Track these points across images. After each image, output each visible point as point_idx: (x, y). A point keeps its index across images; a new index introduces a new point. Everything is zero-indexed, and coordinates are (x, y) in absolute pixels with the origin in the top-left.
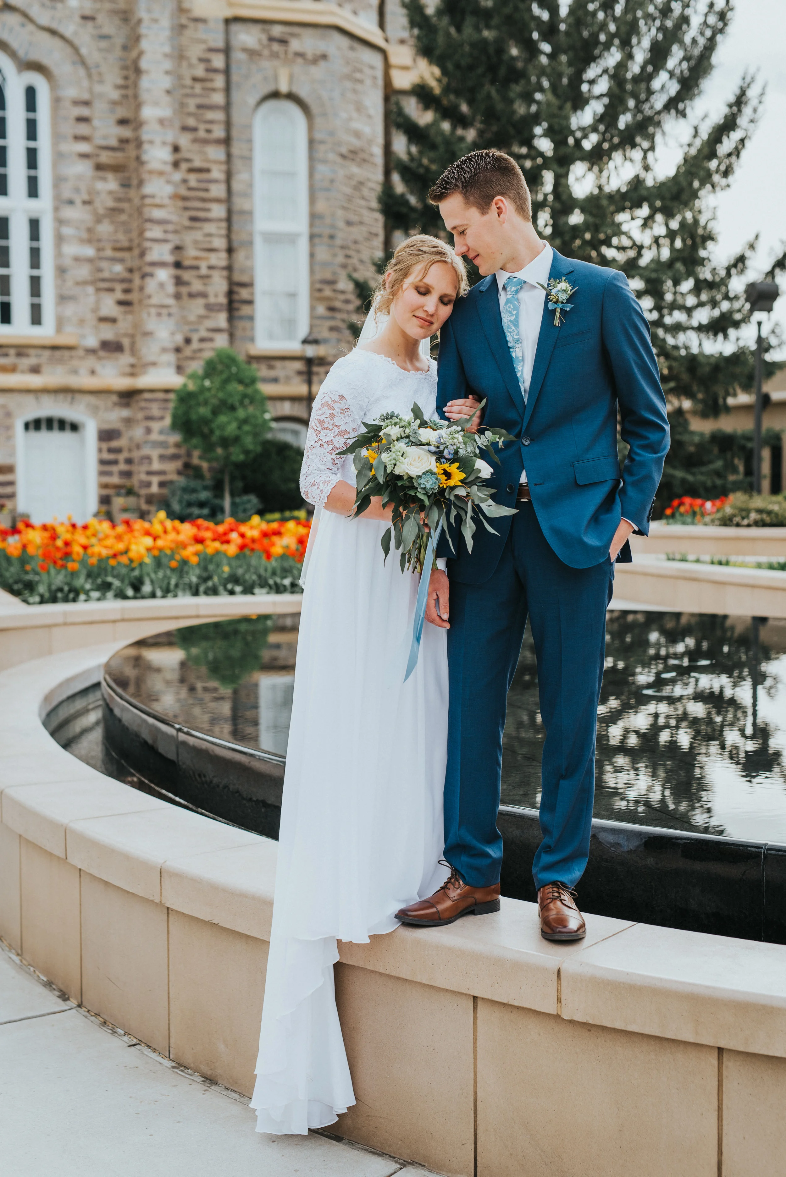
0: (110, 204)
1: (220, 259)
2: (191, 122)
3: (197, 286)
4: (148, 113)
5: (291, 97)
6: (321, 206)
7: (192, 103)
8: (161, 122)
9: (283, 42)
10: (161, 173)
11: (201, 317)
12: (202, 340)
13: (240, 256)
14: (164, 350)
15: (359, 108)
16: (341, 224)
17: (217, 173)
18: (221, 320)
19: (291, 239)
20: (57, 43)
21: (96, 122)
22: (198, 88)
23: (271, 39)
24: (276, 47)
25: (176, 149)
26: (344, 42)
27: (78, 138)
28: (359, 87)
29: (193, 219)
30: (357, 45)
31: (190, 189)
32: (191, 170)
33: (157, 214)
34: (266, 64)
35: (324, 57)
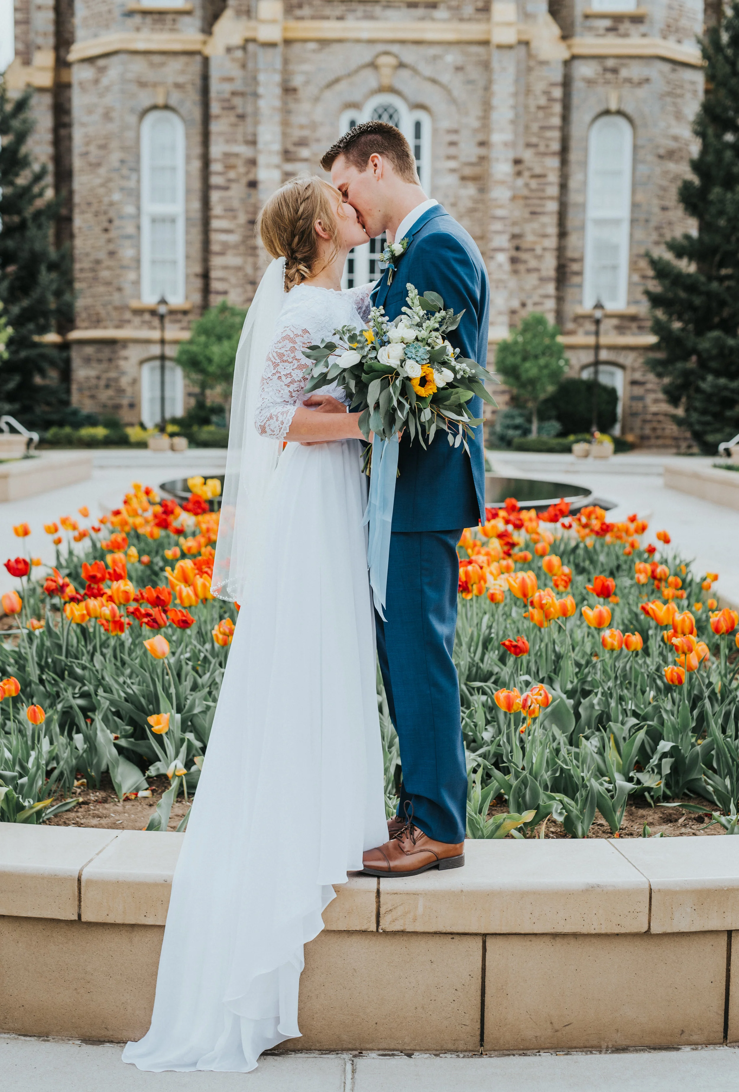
0: (470, 204)
1: (552, 242)
2: (534, 140)
3: (533, 263)
4: (497, 138)
5: (619, 113)
6: (640, 197)
7: (535, 127)
8: (506, 144)
9: (615, 71)
10: (503, 183)
11: (535, 288)
12: (535, 304)
13: (572, 240)
14: (500, 313)
15: (678, 116)
16: (656, 210)
17: (553, 178)
18: (551, 288)
19: (616, 222)
20: (436, 88)
21: (462, 145)
22: (541, 114)
23: (606, 70)
24: (609, 76)
25: (517, 162)
26: (666, 67)
27: (449, 158)
28: (679, 100)
29: (533, 213)
30: (678, 68)
31: (531, 190)
32: (534, 176)
33: (500, 213)
34: (600, 90)
35: (647, 80)
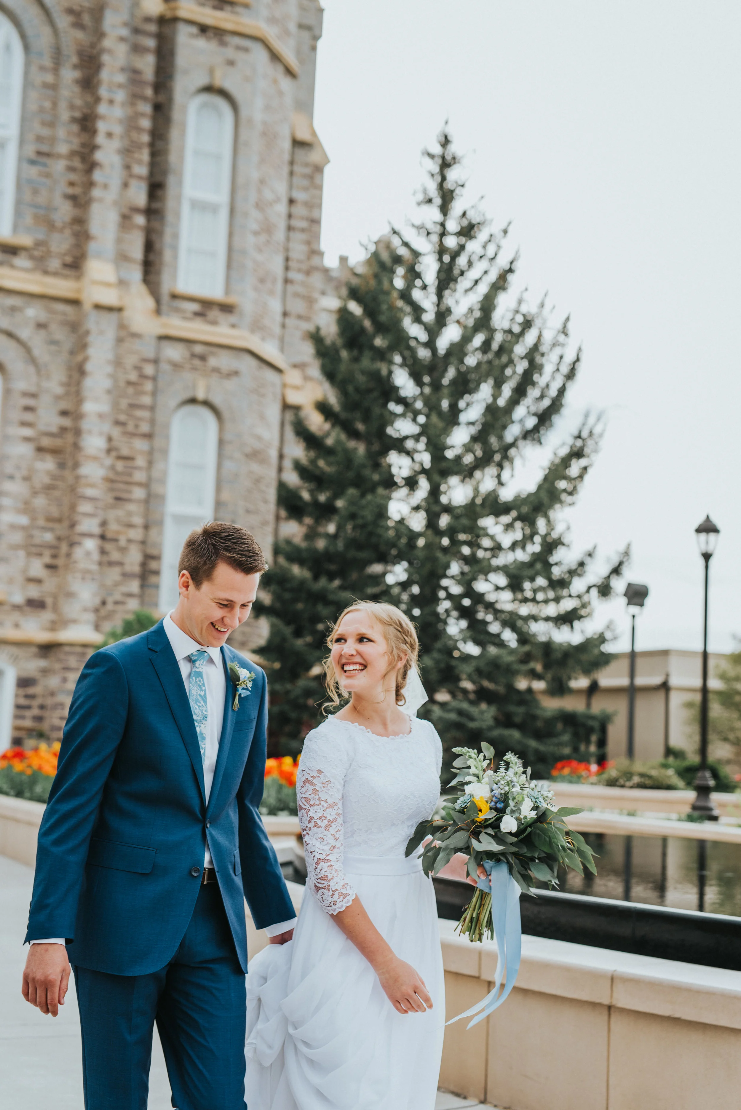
0: (47, 480)
1: (137, 534)
2: (122, 418)
3: (115, 556)
4: (89, 407)
5: (207, 404)
6: (225, 496)
7: (124, 403)
8: (101, 416)
9: (203, 358)
10: (95, 458)
11: (117, 584)
12: (116, 603)
13: (153, 533)
14: (85, 610)
15: (262, 417)
17: (141, 462)
18: (134, 586)
20: (12, 344)
21: (42, 412)
22: (130, 390)
23: (193, 355)
24: (197, 362)
25: (110, 439)
26: (253, 362)
27: (24, 424)
28: (262, 400)
29: (118, 499)
30: (264, 366)
31: (117, 473)
32: (120, 458)
33: (90, 492)
34: (188, 376)
35: (236, 373)
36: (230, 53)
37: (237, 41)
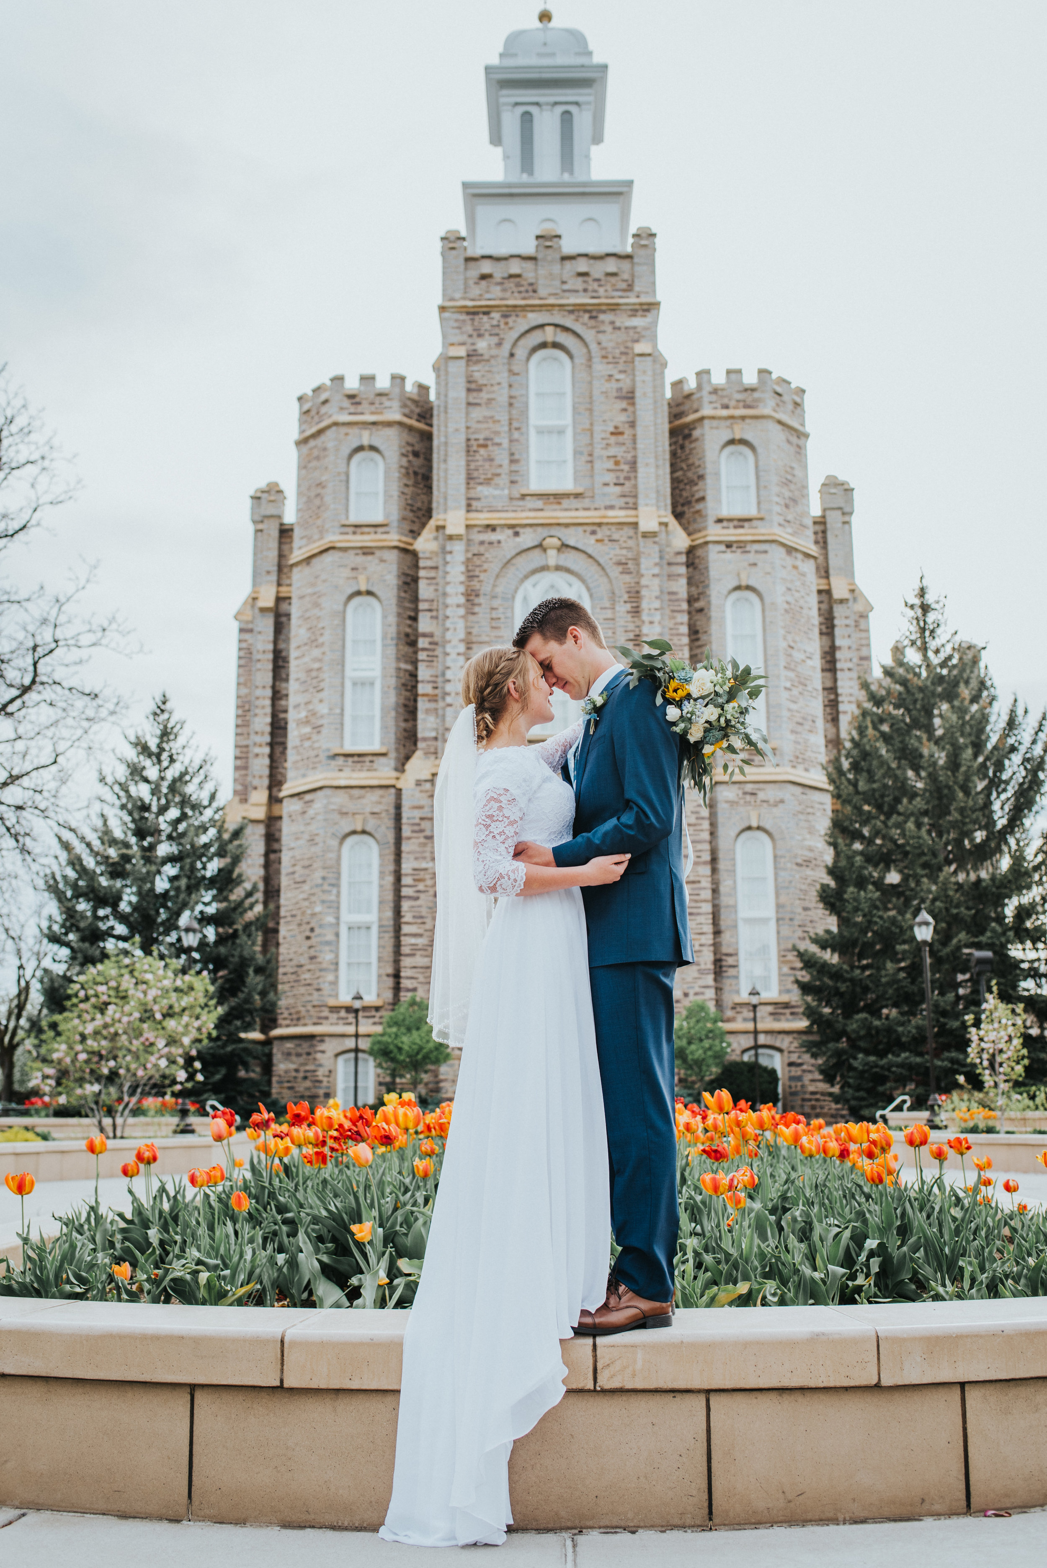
1: (709, 939)
5: (759, 828)
6: (783, 899)
9: (754, 794)
11: (696, 979)
12: (696, 994)
13: (726, 937)
15: (811, 831)
16: (800, 910)
17: (706, 883)
18: (710, 980)
19: (765, 921)
23: (745, 793)
24: (748, 798)
26: (798, 790)
28: (811, 817)
30: (808, 791)
34: (742, 809)
35: (782, 801)
36: (751, 558)
37: (757, 547)
